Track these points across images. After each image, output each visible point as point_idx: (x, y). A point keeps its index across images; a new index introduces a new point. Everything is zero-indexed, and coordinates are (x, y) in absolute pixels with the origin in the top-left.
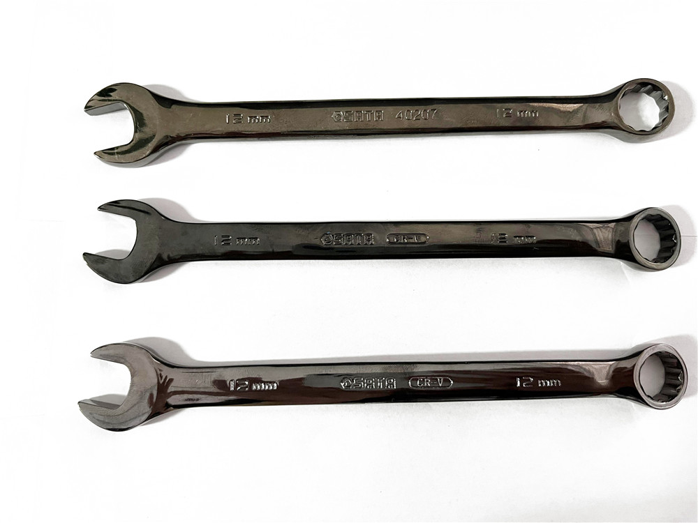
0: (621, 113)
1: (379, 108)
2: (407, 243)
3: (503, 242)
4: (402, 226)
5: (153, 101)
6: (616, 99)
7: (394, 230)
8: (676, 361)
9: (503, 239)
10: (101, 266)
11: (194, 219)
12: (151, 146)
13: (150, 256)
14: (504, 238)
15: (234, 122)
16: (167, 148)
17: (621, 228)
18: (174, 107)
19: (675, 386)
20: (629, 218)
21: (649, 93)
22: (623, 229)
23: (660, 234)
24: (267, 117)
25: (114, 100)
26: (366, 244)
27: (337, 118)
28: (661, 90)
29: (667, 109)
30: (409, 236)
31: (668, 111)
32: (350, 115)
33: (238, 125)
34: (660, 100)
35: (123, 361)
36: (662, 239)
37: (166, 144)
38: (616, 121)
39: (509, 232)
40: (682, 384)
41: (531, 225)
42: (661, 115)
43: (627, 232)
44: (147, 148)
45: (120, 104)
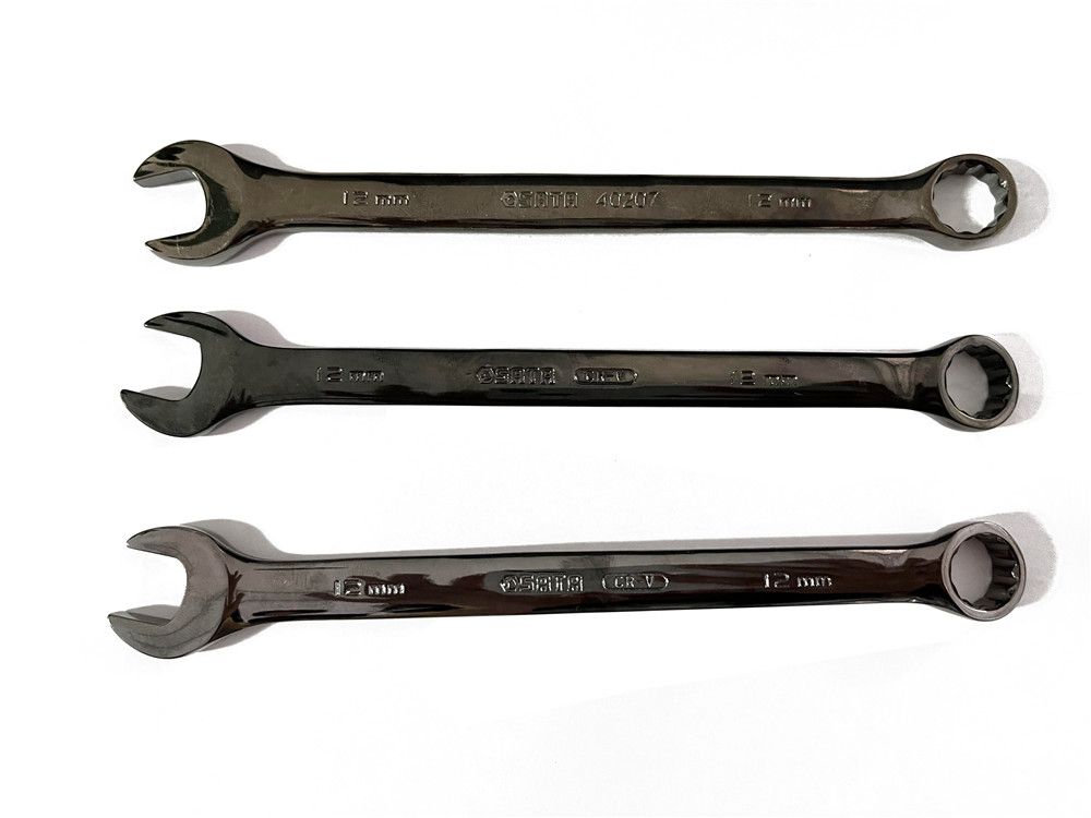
0: (935, 205)
1: (571, 189)
2: (603, 383)
3: (747, 383)
4: (598, 358)
5: (235, 168)
6: (927, 184)
7: (586, 363)
8: (1007, 547)
9: (748, 379)
10: (146, 410)
11: (287, 342)
12: (231, 234)
13: (221, 396)
14: (751, 378)
15: (355, 202)
16: (254, 238)
17: (926, 364)
18: (265, 177)
19: (1007, 586)
20: (939, 351)
21: (979, 176)
22: (928, 366)
23: (988, 375)
24: (404, 197)
25: (178, 165)
26: (544, 383)
27: (507, 202)
28: (996, 172)
29: (1005, 200)
30: (608, 372)
31: (1008, 203)
32: (529, 197)
33: (359, 208)
34: (995, 188)
35: (175, 552)
36: (992, 383)
37: (253, 233)
38: (927, 218)
39: (757, 369)
40: (1017, 582)
41: (790, 358)
42: (997, 209)
43: (934, 372)
44: (223, 237)
45: (188, 172)
